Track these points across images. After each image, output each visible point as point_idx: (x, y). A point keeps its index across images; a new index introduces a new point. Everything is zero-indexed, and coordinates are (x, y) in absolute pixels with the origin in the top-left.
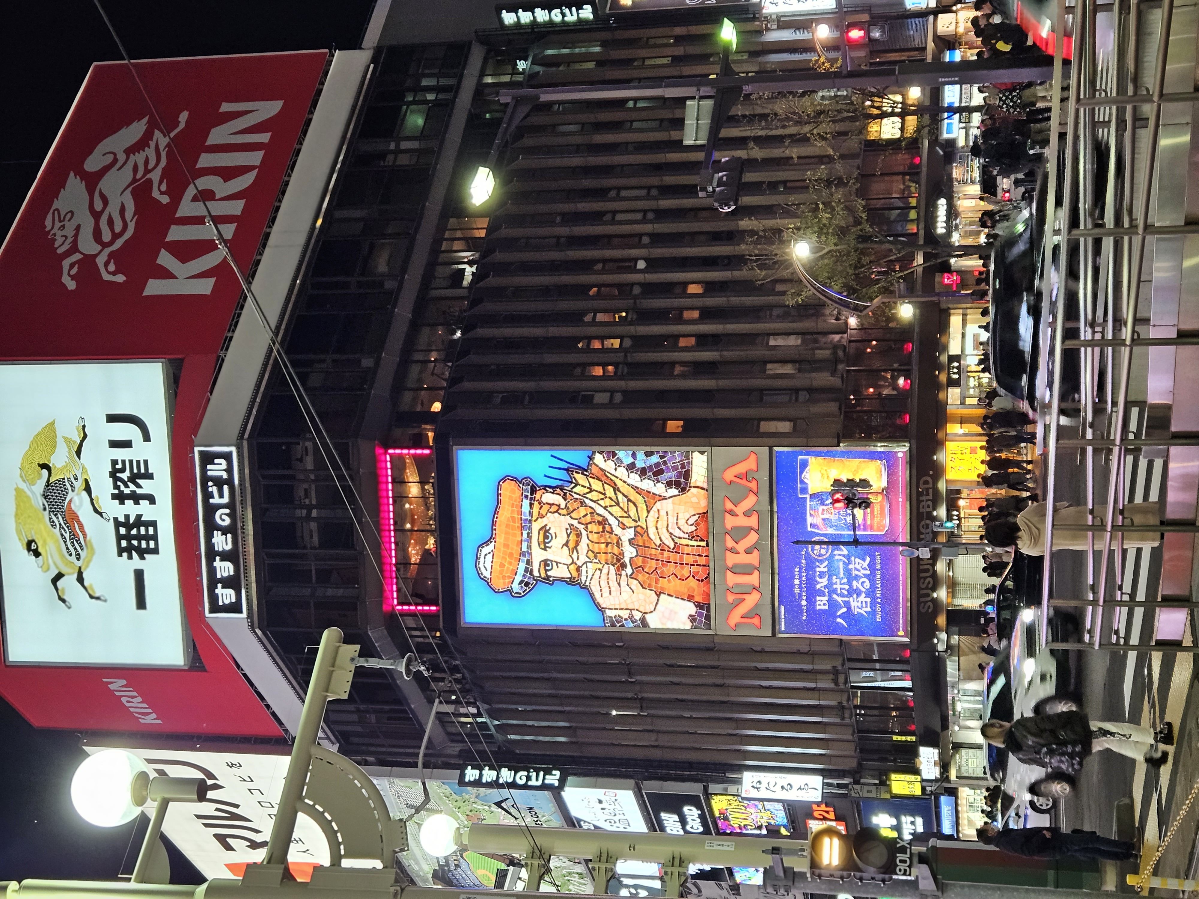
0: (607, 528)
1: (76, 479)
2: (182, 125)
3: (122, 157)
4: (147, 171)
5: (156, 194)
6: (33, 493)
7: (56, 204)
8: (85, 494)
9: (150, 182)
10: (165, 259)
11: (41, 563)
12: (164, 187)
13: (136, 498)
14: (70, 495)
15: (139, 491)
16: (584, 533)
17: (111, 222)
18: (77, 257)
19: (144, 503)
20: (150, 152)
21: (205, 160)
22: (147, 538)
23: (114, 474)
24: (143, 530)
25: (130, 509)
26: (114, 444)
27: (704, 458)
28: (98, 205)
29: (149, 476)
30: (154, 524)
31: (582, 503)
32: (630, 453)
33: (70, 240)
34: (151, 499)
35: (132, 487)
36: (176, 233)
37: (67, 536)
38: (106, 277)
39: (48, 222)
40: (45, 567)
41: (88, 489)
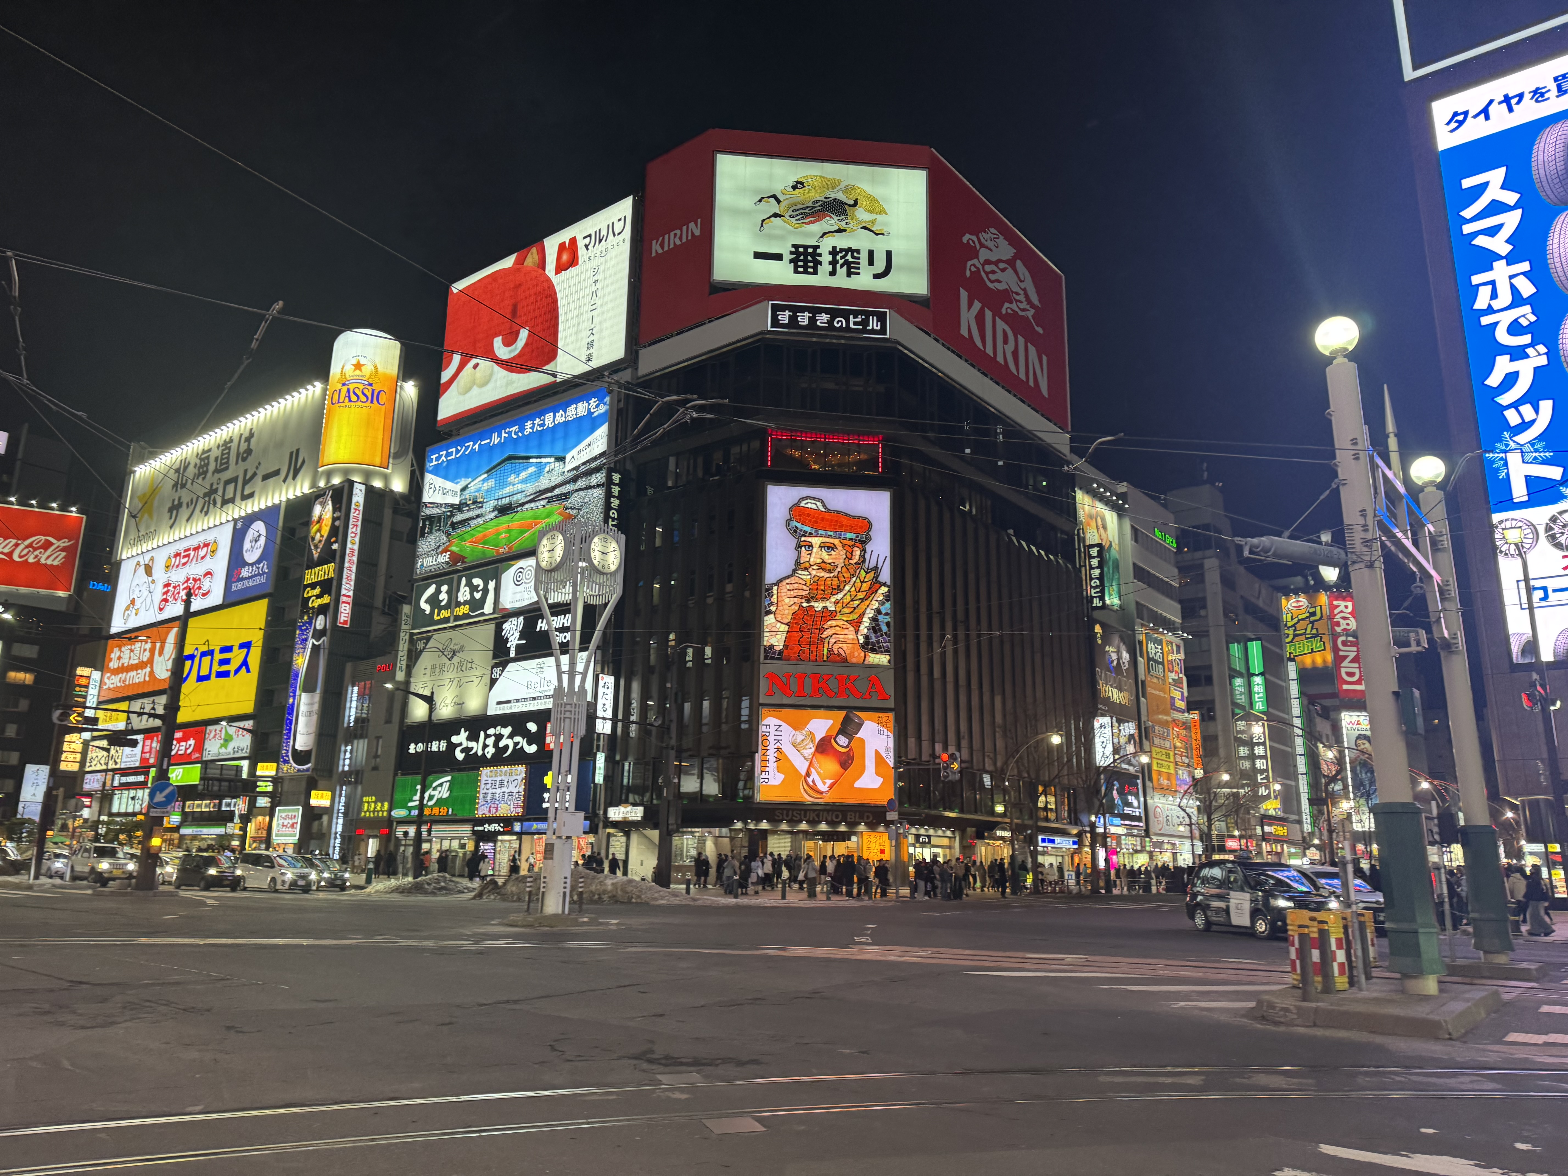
0: (835, 591)
1: (847, 223)
2: (1036, 328)
3: (1023, 285)
4: (1017, 301)
5: (1006, 305)
6: (838, 191)
7: (1001, 237)
8: (836, 228)
9: (1011, 303)
10: (977, 305)
11: (788, 189)
12: (1009, 311)
13: (833, 263)
14: (836, 218)
15: (838, 266)
16: (832, 575)
17: (993, 272)
18: (978, 247)
19: (830, 268)
20: (1024, 305)
21: (1021, 340)
22: (806, 267)
23: (849, 250)
24: (811, 264)
25: (826, 258)
26: (871, 253)
27: (886, 663)
28: (1002, 265)
29: (849, 274)
30: (815, 273)
31: (853, 576)
32: (889, 611)
33: (986, 243)
34: (833, 273)
35: (841, 262)
36: (989, 314)
37: (807, 211)
38: (969, 263)
39: (993, 230)
40: (784, 191)
41: (840, 231)
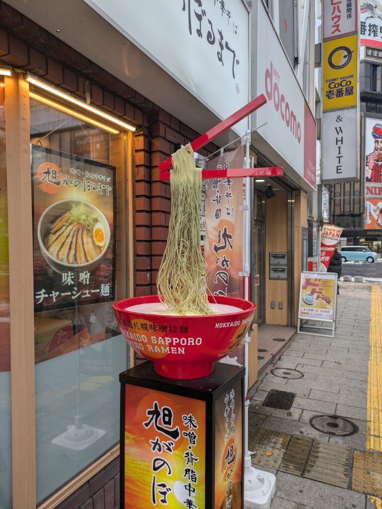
1: (374, 15)
8: (370, 16)
13: (370, 30)
14: (370, 12)
15: (371, 32)
19: (368, 33)
22: (361, 31)
23: (374, 26)
24: (363, 30)
25: (367, 28)
26: (381, 28)
29: (374, 36)
30: (364, 34)
34: (370, 35)
35: (372, 30)
41: (372, 17)
